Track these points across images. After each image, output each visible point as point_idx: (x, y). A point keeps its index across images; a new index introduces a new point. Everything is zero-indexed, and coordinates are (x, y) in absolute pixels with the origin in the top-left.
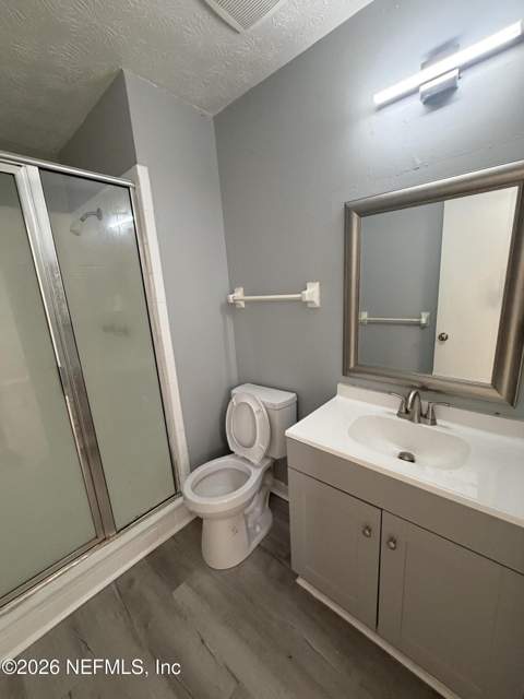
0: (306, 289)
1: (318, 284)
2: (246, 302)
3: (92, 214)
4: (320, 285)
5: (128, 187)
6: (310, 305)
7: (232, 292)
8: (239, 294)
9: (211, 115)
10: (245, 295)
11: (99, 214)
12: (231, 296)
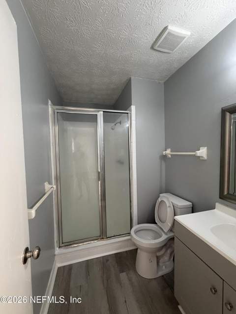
0: (199, 150)
1: (206, 148)
2: (172, 155)
3: (118, 123)
4: (207, 148)
5: (128, 113)
6: (201, 158)
7: (166, 151)
8: (168, 151)
9: (163, 82)
10: (171, 152)
11: (120, 123)
12: (164, 152)
